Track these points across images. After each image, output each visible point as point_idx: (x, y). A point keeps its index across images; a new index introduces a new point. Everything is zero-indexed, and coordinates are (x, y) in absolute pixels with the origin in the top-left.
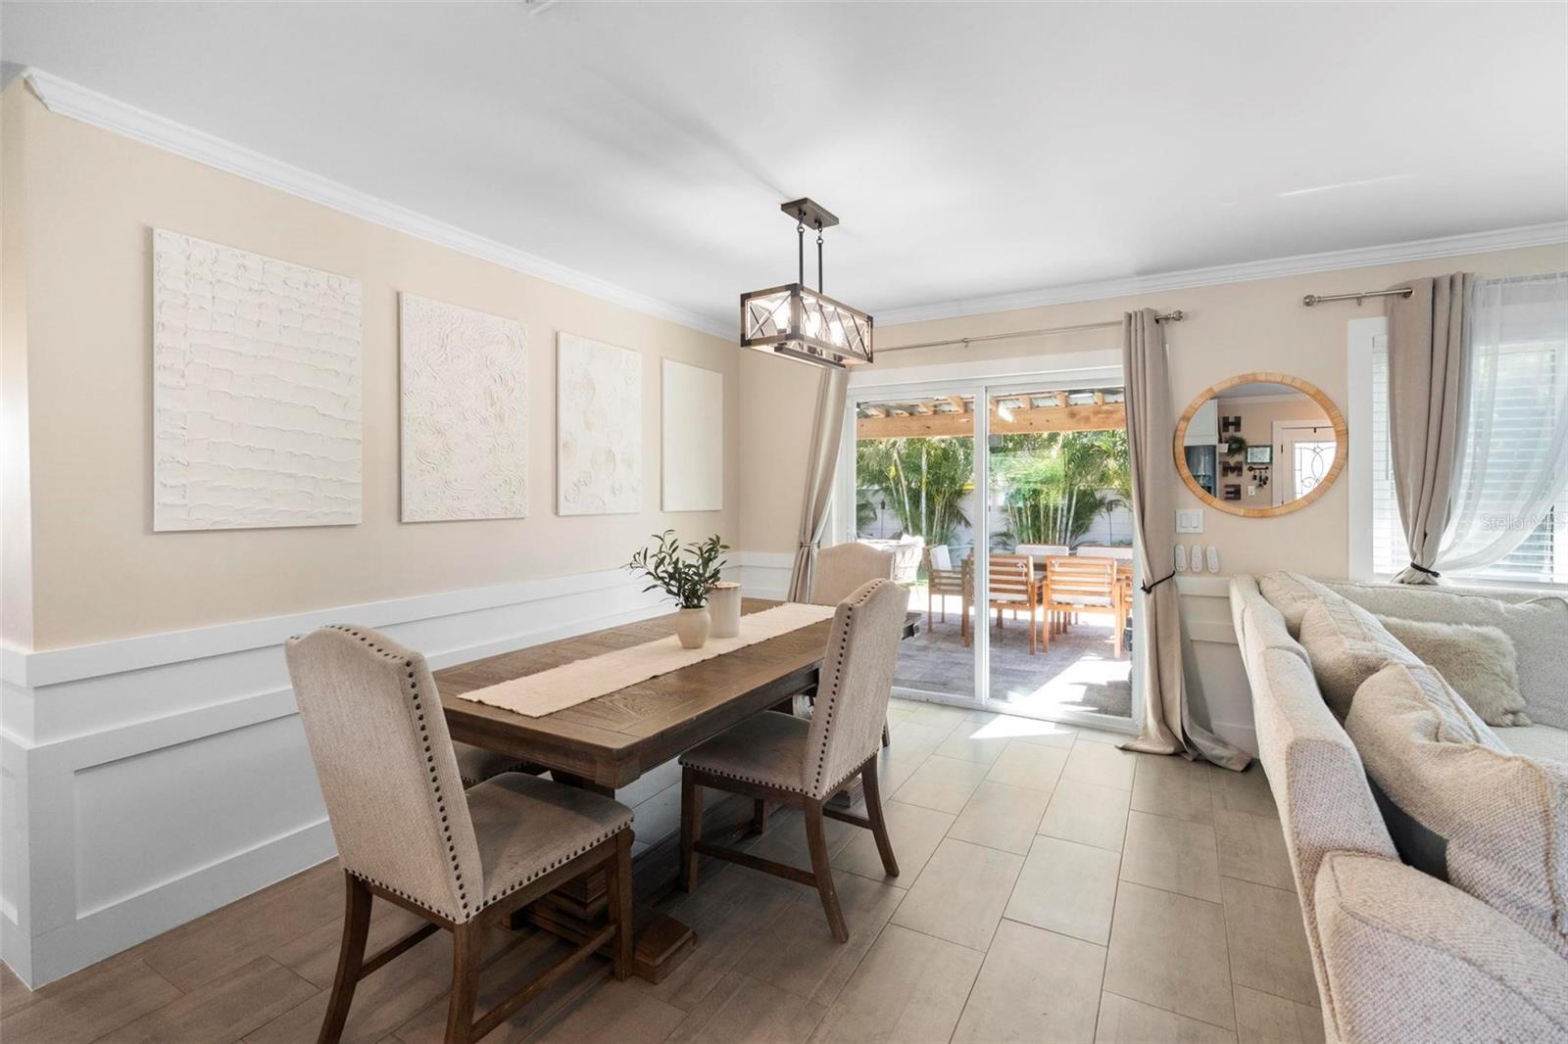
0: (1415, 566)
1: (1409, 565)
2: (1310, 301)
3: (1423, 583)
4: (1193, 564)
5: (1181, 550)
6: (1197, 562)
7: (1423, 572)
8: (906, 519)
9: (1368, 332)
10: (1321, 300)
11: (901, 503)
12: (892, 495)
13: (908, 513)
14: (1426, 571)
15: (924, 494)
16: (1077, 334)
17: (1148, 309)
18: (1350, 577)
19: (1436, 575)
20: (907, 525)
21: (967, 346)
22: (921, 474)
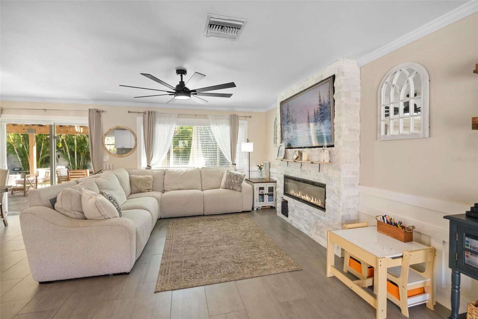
0: (148, 166)
1: (147, 166)
2: (129, 112)
3: (149, 169)
4: (104, 168)
5: (104, 165)
6: (108, 168)
7: (149, 167)
8: (69, 161)
9: (140, 119)
10: (131, 112)
11: (67, 156)
12: (64, 153)
13: (70, 159)
14: (149, 166)
15: (76, 153)
16: (77, 112)
17: (94, 109)
18: (138, 168)
19: (151, 167)
20: (69, 163)
21: (45, 111)
22: (74, 145)
